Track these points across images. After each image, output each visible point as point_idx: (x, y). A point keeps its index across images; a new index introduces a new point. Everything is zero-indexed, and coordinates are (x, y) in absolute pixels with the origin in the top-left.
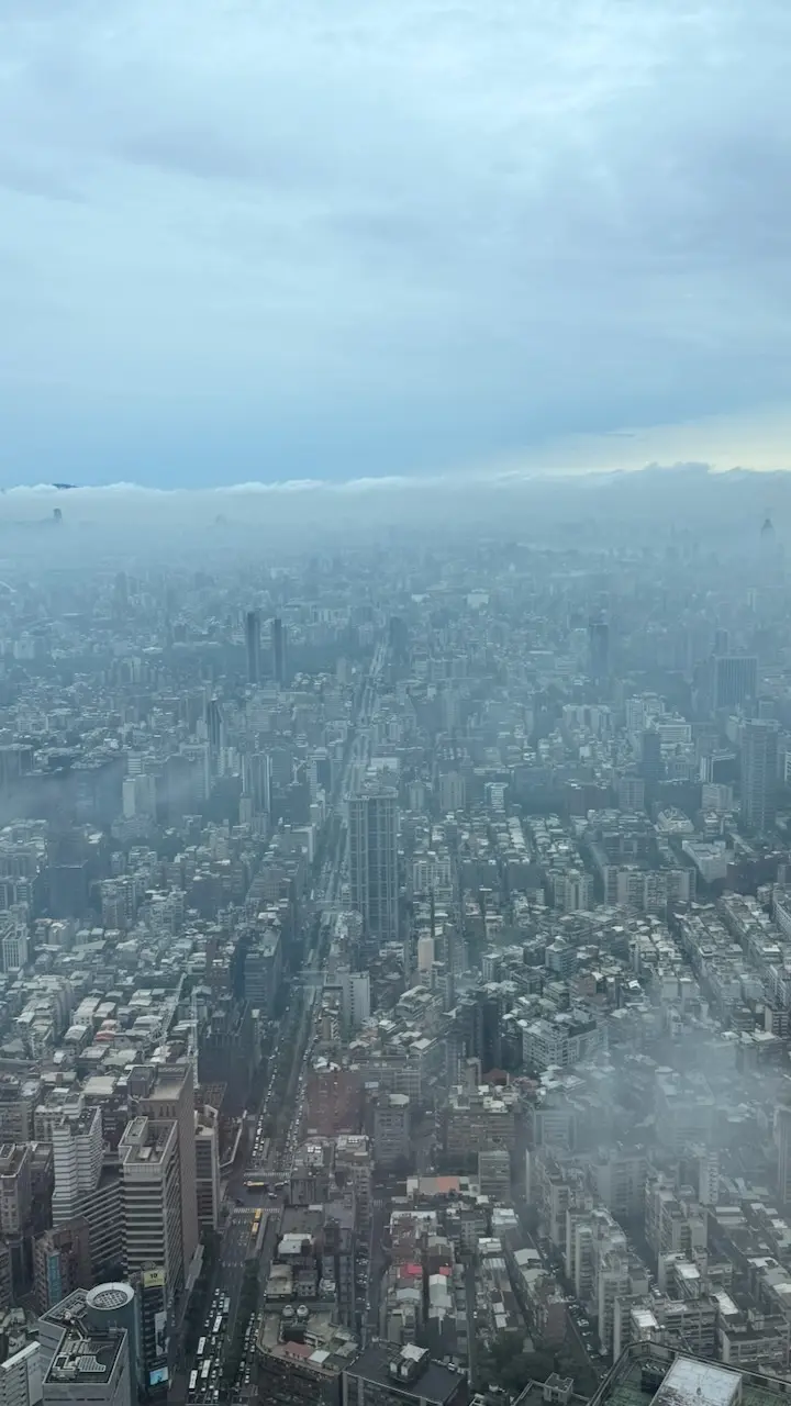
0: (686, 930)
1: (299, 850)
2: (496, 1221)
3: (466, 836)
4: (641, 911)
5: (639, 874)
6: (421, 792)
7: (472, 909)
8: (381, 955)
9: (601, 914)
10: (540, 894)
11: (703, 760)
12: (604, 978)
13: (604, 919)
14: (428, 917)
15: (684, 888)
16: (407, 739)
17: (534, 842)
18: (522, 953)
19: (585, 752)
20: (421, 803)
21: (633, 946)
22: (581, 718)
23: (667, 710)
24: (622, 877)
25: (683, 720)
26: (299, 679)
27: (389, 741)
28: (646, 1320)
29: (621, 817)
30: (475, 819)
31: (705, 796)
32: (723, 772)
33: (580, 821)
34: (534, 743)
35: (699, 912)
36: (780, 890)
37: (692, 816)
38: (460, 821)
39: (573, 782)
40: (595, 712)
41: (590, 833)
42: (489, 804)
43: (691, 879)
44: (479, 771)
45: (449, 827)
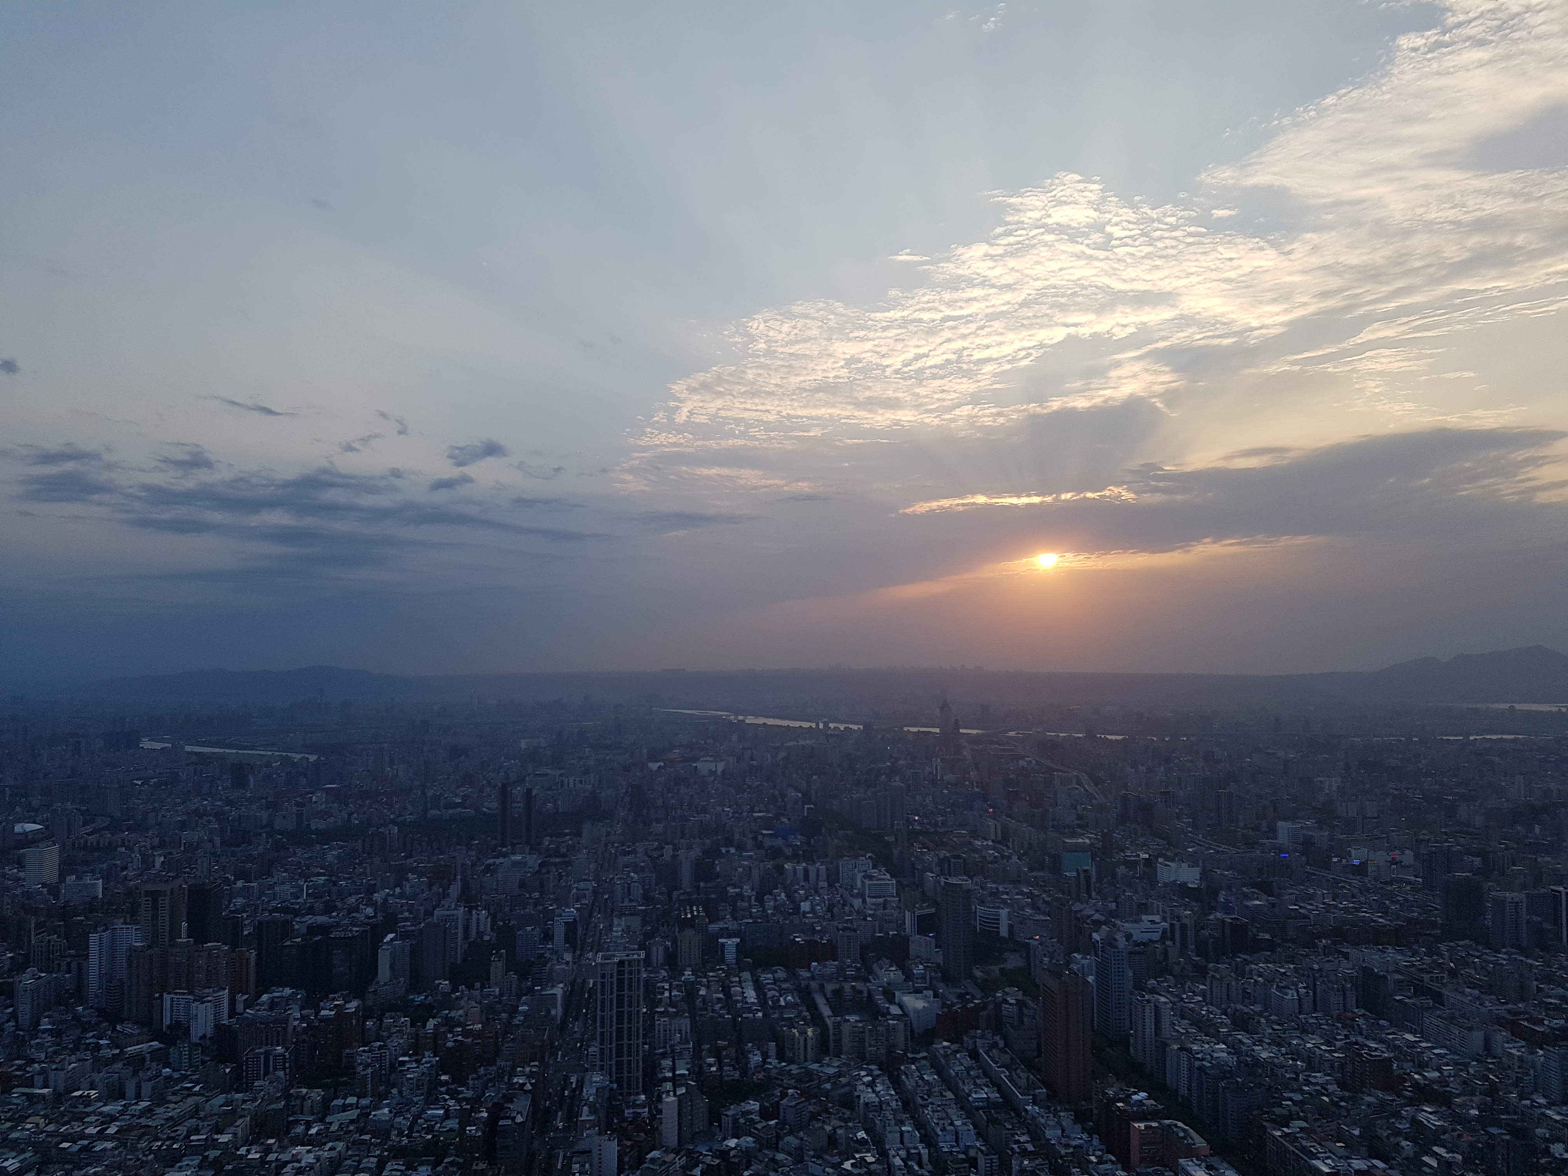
0: (905, 1079)
1: (549, 1011)
3: (703, 992)
4: (862, 1058)
5: (860, 1024)
6: (661, 949)
7: (710, 1065)
8: (627, 1115)
9: (828, 1065)
10: (772, 1047)
11: (908, 914)
12: (834, 1129)
13: (831, 1071)
14: (670, 1075)
15: (900, 1038)
16: (647, 898)
17: (765, 995)
18: (758, 1108)
19: (805, 906)
20: (661, 959)
22: (800, 875)
23: (874, 867)
24: (846, 1029)
25: (888, 876)
26: (547, 843)
27: (631, 901)
29: (841, 970)
30: (711, 974)
31: (912, 947)
32: (925, 924)
33: (804, 974)
34: (760, 900)
35: (914, 1061)
36: (983, 1037)
37: (901, 967)
38: (698, 977)
39: (797, 937)
40: (812, 870)
41: (814, 985)
42: (723, 960)
43: (906, 1030)
44: (714, 927)
45: (686, 983)
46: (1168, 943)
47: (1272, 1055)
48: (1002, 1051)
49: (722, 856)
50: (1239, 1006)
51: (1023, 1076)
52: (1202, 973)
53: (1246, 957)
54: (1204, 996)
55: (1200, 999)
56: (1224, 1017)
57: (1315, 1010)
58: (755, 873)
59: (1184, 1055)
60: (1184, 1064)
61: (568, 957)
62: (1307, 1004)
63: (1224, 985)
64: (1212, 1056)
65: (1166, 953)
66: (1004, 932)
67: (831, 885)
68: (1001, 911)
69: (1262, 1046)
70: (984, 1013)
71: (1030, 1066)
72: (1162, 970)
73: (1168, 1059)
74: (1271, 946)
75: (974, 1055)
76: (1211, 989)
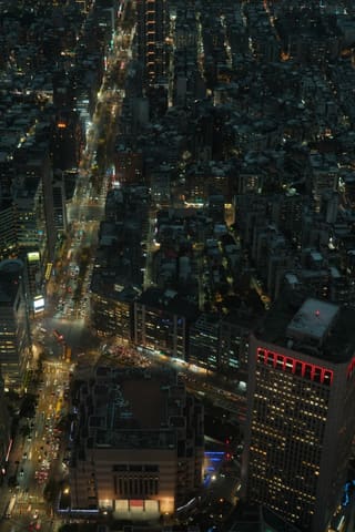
2: (216, 231)
12: (284, 102)
21: (303, 83)
28: (293, 280)
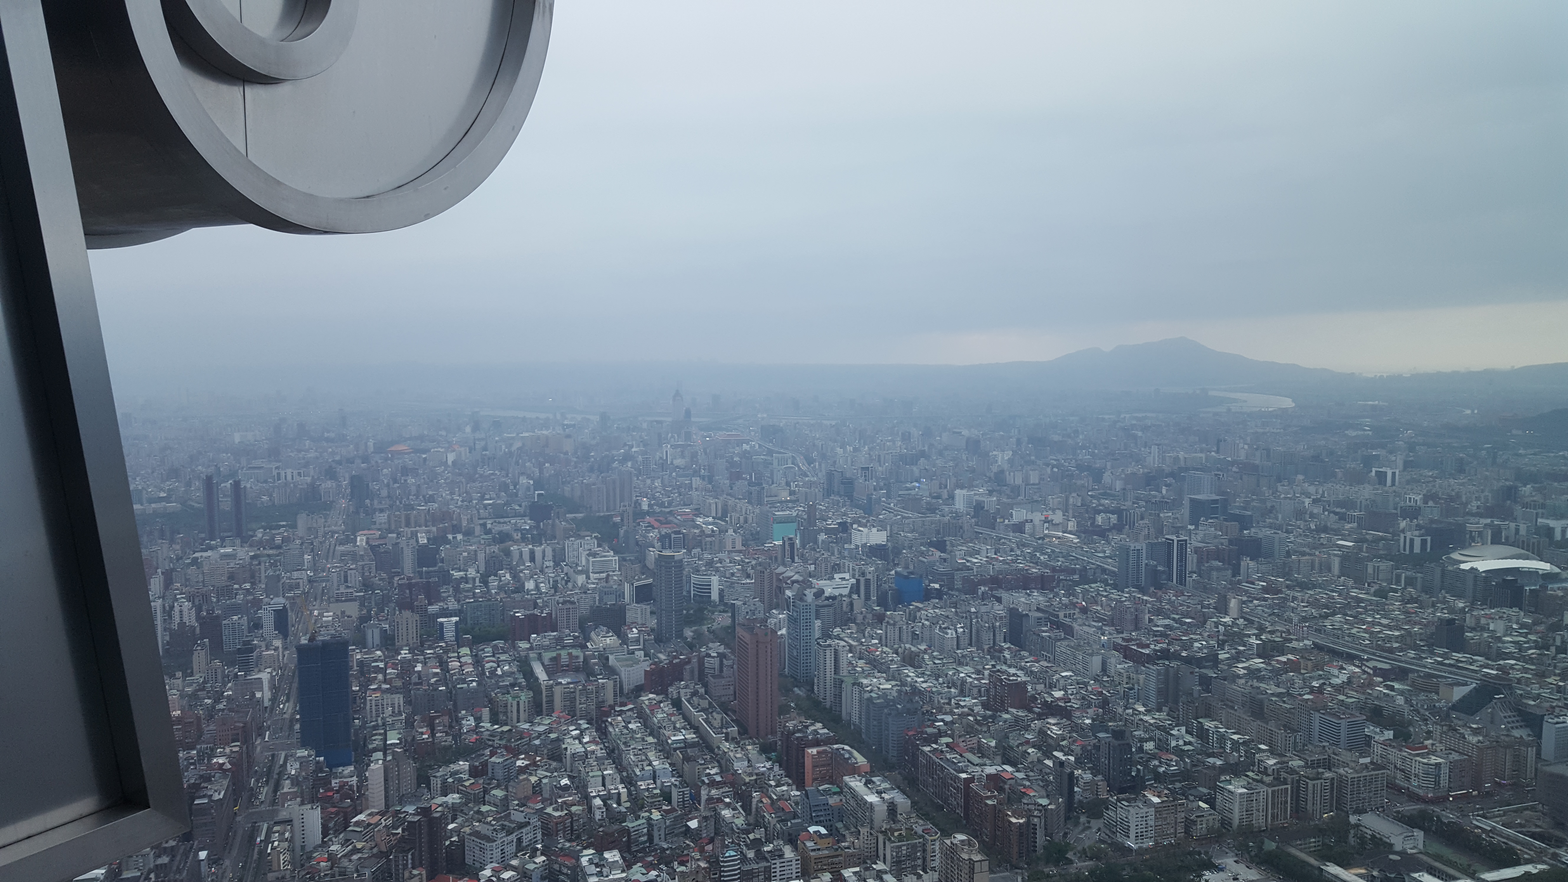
0: (611, 729)
1: (253, 695)
3: (419, 668)
4: (572, 715)
5: (572, 686)
6: (377, 632)
7: (422, 733)
8: (333, 785)
9: (539, 724)
10: (486, 712)
11: (627, 586)
12: (540, 780)
13: (541, 729)
14: (381, 745)
15: (609, 694)
16: (367, 585)
17: (483, 667)
18: (467, 768)
19: (530, 585)
20: (377, 641)
21: (566, 749)
22: (526, 556)
23: (599, 546)
24: (557, 690)
25: (612, 553)
26: (260, 535)
27: (348, 587)
29: (559, 640)
30: (428, 652)
31: (629, 615)
32: (643, 594)
33: (524, 645)
34: (485, 582)
35: (621, 713)
36: (686, 687)
37: (619, 634)
38: (414, 654)
39: (518, 612)
40: (538, 550)
41: (532, 655)
42: (442, 638)
43: (615, 686)
44: (433, 609)
45: (404, 661)
46: (855, 596)
47: (931, 684)
48: (702, 697)
49: (448, 542)
50: (907, 646)
51: (717, 718)
52: (880, 619)
53: (920, 605)
54: (880, 640)
55: (877, 641)
56: (895, 655)
57: (970, 645)
58: (481, 556)
59: (856, 689)
60: (856, 696)
61: (278, 643)
62: (964, 641)
63: (897, 630)
64: (879, 688)
65: (851, 604)
66: (715, 596)
67: (557, 564)
68: (713, 578)
69: (923, 677)
70: (688, 667)
71: (725, 708)
72: (845, 619)
73: (844, 694)
74: (939, 594)
75: (677, 704)
76: (886, 633)
